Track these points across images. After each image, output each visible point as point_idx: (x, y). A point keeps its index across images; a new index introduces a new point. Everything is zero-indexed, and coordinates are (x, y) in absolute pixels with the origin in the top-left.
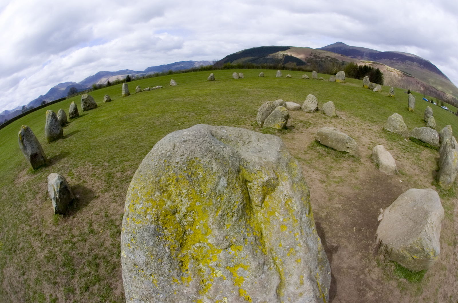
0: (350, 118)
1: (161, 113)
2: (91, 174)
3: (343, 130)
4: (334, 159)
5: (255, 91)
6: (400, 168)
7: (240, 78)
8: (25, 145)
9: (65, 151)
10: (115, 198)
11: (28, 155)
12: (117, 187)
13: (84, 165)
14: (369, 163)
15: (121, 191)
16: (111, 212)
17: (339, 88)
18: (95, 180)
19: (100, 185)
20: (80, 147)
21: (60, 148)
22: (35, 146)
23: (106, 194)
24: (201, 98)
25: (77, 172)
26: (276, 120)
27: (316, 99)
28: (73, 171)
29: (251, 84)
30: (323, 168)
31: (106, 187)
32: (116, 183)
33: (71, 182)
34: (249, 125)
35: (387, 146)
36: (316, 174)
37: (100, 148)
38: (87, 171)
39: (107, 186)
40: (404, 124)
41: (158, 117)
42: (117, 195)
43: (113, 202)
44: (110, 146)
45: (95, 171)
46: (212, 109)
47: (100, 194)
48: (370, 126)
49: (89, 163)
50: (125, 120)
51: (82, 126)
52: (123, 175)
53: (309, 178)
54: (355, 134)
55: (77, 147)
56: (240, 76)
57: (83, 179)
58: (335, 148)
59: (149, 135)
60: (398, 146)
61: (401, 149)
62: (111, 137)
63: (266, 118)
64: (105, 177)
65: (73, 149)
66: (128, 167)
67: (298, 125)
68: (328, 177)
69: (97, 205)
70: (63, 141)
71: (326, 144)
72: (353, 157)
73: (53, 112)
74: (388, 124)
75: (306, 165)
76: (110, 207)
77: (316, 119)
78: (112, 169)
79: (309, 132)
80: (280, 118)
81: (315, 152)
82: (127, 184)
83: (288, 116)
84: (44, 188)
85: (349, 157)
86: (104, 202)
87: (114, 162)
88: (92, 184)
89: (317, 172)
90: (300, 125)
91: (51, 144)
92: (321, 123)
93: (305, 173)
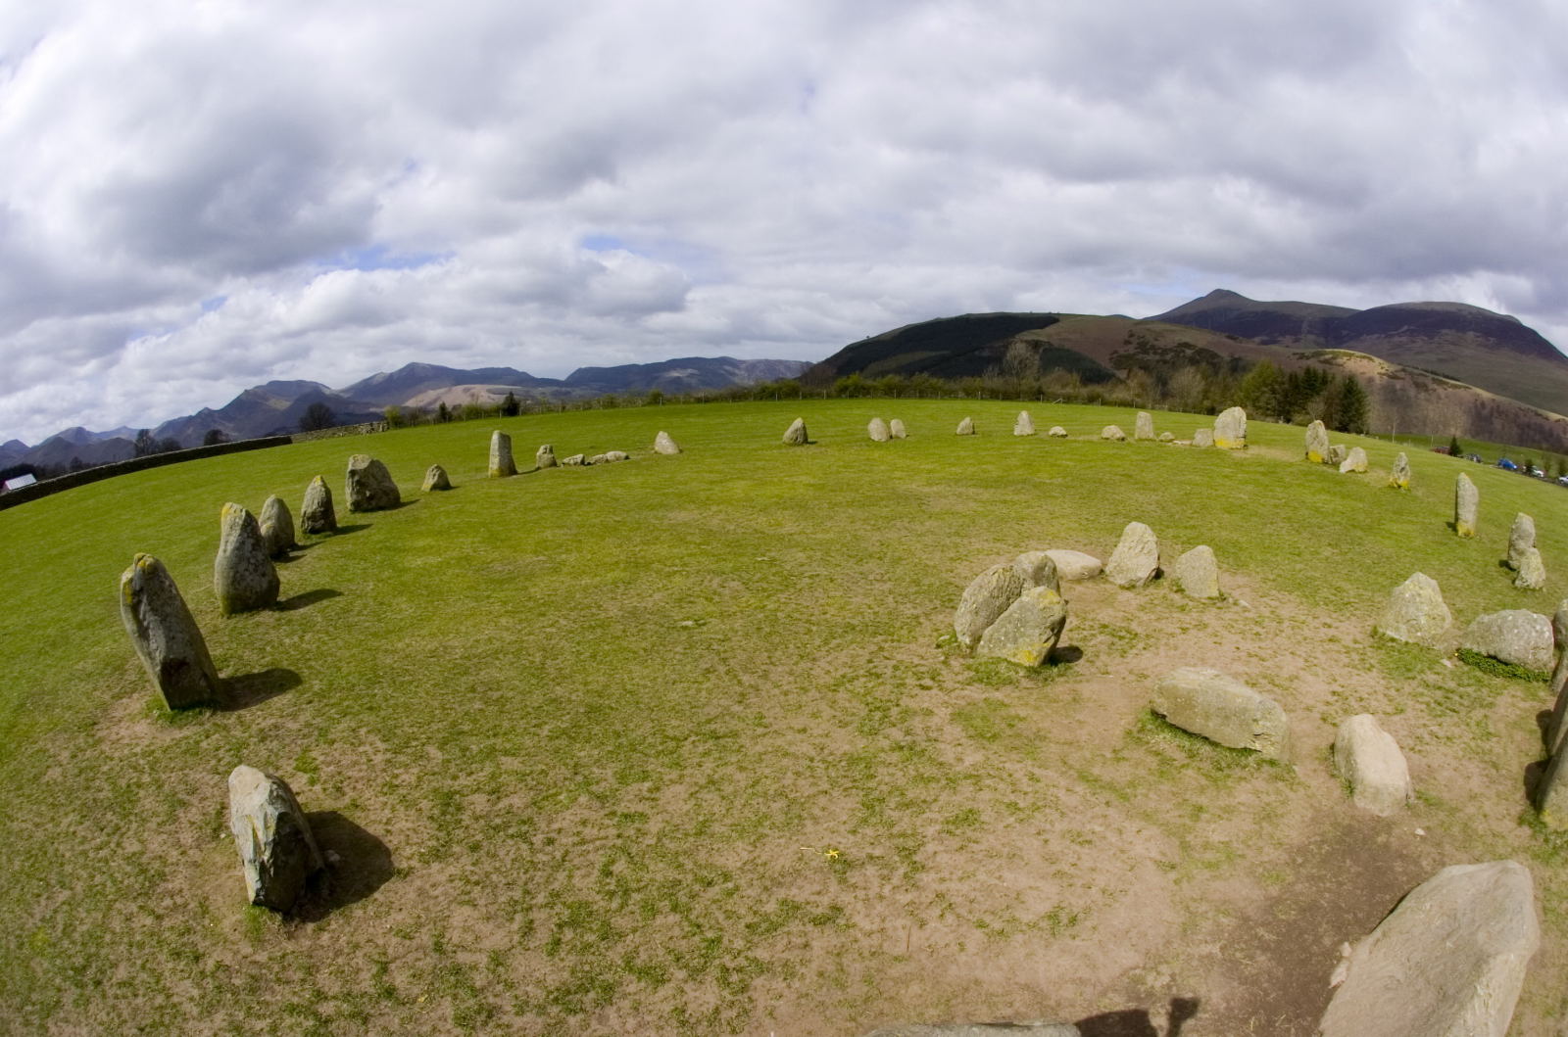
0: (1264, 599)
1: (625, 570)
2: (379, 781)
3: (1243, 655)
4: (1207, 776)
5: (946, 497)
6: (1421, 780)
7: (891, 437)
8: (145, 623)
9: (285, 665)
10: (469, 887)
12: (475, 848)
13: (355, 743)
14: (1322, 780)
15: (487, 865)
16: (456, 940)
17: (1227, 471)
18: (393, 810)
19: (414, 830)
20: (340, 661)
21: (268, 648)
22: (180, 635)
23: (435, 866)
24: (762, 519)
25: (329, 764)
26: (1023, 635)
27: (1155, 539)
28: (313, 754)
29: (930, 467)
30: (1172, 813)
31: (434, 843)
32: (472, 832)
33: (314, 798)
34: (929, 646)
35: (1385, 701)
36: (1148, 840)
37: (411, 682)
38: (365, 767)
39: (438, 839)
40: (1445, 610)
41: (615, 583)
42: (476, 878)
43: (462, 903)
44: (445, 680)
45: (396, 772)
46: (801, 569)
47: (414, 863)
48: (1330, 626)
49: (371, 737)
50: (501, 582)
51: (346, 575)
52: (495, 808)
53: (1123, 857)
54: (1281, 668)
55: (329, 659)
56: (894, 433)
57: (351, 794)
58: (1216, 738)
60: (1422, 694)
61: (1428, 704)
62: (450, 643)
63: (988, 626)
64: (431, 804)
65: (313, 663)
66: (512, 778)
67: (1092, 643)
68: (1185, 846)
69: (403, 901)
70: (279, 620)
71: (1187, 727)
72: (1272, 763)
73: (248, 514)
74: (1390, 617)
75: (1116, 807)
76: (451, 920)
77: (1153, 617)
78: (455, 778)
79: (1131, 672)
80: (1037, 631)
81: (1149, 752)
82: (511, 842)
83: (1062, 622)
84: (208, 791)
85: (1260, 763)
86: (430, 897)
87: (464, 750)
88: (384, 821)
89: (1154, 831)
90: (1101, 643)
91: (234, 621)
92: (1170, 631)
93: (1113, 838)
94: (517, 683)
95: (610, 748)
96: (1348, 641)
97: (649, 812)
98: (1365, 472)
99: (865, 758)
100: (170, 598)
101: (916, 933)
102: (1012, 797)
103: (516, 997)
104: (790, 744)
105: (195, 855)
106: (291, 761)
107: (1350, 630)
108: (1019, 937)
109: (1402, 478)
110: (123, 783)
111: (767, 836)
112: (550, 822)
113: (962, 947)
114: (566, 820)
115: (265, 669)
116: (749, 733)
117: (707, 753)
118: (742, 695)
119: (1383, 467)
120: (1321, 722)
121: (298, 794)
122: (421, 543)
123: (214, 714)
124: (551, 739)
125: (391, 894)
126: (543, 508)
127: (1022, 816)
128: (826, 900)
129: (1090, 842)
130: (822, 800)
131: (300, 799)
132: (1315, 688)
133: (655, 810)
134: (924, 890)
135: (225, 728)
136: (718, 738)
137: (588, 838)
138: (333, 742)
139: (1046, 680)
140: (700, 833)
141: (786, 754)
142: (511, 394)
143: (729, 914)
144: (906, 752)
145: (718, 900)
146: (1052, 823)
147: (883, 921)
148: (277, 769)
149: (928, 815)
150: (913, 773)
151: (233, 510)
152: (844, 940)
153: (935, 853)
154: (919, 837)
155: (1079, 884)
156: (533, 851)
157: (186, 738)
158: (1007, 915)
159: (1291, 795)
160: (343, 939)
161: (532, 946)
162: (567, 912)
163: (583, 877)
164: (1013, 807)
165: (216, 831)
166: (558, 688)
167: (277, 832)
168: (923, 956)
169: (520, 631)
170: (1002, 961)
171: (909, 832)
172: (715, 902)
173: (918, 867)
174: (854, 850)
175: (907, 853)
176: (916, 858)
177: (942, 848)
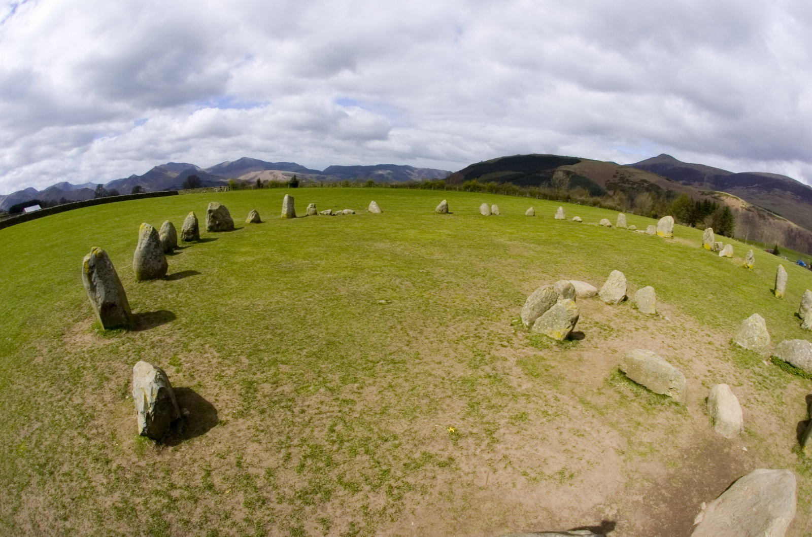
0: (678, 318)
1: (350, 271)
3: (666, 346)
4: (644, 407)
6: (748, 423)
7: (491, 214)
8: (95, 284)
9: (168, 309)
10: (258, 433)
11: (96, 302)
12: (263, 412)
13: (203, 352)
14: (700, 416)
15: (269, 422)
16: (248, 461)
17: (662, 248)
18: (220, 389)
19: (231, 400)
20: (197, 308)
21: (159, 300)
22: (113, 290)
23: (241, 420)
24: (423, 250)
25: (188, 362)
26: (556, 323)
27: (625, 280)
28: (180, 357)
30: (625, 425)
31: (241, 408)
32: (262, 403)
33: (178, 380)
34: (507, 324)
36: (612, 437)
37: (234, 322)
38: (206, 365)
39: (243, 406)
40: (767, 335)
41: (345, 277)
42: (262, 428)
43: (253, 441)
44: (253, 322)
45: (223, 368)
46: (442, 278)
47: (229, 418)
48: (709, 336)
49: (212, 350)
50: (285, 272)
51: (203, 264)
52: (275, 391)
53: (599, 445)
54: (684, 355)
55: (192, 307)
56: (493, 212)
57: (198, 379)
58: (650, 388)
59: (326, 315)
60: (752, 377)
62: (256, 303)
63: (539, 317)
64: (241, 387)
65: (183, 309)
66: (285, 376)
67: (590, 331)
68: (630, 443)
69: (222, 438)
70: (166, 285)
71: (636, 380)
72: (677, 404)
73: (154, 229)
74: (740, 334)
75: (597, 418)
76: (247, 450)
77: (621, 321)
78: (255, 374)
79: (609, 348)
80: (564, 322)
81: (615, 391)
82: (282, 411)
83: (577, 318)
84: (121, 373)
85: (671, 403)
86: (237, 437)
87: (260, 360)
88: (215, 394)
89: (615, 433)
90: (595, 332)
91: (142, 284)
92: (629, 329)
93: (595, 435)
94: (290, 326)
95: (338, 364)
96: (717, 344)
97: (357, 400)
98: (732, 257)
99: (471, 381)
100: (109, 271)
101: (491, 476)
102: (545, 408)
103: (278, 494)
104: (433, 369)
105: (111, 406)
106: (167, 360)
107: (719, 339)
108: (544, 482)
109: (750, 263)
110: (76, 367)
111: (418, 417)
112: (303, 401)
113: (514, 485)
114: (313, 400)
115: (157, 310)
116: (412, 362)
117: (389, 371)
118: (409, 342)
119: (741, 256)
120: (701, 385)
121: (170, 377)
122: (243, 250)
123: (127, 332)
124: (307, 357)
125: (216, 434)
126: (310, 236)
127: (549, 418)
128: (446, 454)
129: (583, 435)
130: (448, 401)
131: (171, 380)
132: (700, 367)
133: (360, 399)
134: (497, 453)
135: (133, 340)
136: (396, 363)
137: (323, 411)
138: (190, 351)
139: (566, 348)
140: (382, 413)
141: (430, 375)
142: (295, 176)
143: (395, 459)
144: (492, 379)
145: (390, 450)
146: (564, 423)
147: (475, 467)
148: (160, 363)
149: (502, 413)
150: (496, 391)
151: (145, 227)
152: (454, 476)
153: (504, 434)
154: (497, 425)
155: (576, 456)
156: (293, 416)
157: (112, 344)
158: (538, 470)
159: (684, 422)
160: (188, 457)
161: (289, 466)
162: (309, 450)
163: (320, 431)
164: (545, 413)
165: (124, 394)
166: (312, 330)
167: (158, 398)
168: (494, 488)
169: (293, 299)
170: (534, 495)
171: (492, 422)
172: (388, 450)
173: (495, 441)
174: (462, 429)
175: (490, 433)
176: (494, 436)
177: (508, 432)
